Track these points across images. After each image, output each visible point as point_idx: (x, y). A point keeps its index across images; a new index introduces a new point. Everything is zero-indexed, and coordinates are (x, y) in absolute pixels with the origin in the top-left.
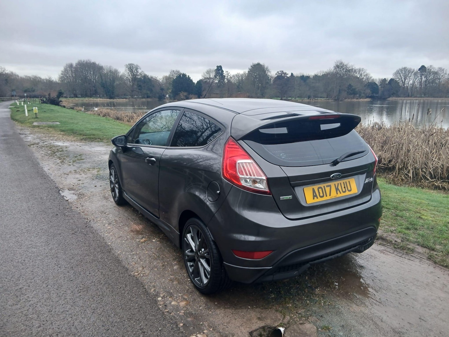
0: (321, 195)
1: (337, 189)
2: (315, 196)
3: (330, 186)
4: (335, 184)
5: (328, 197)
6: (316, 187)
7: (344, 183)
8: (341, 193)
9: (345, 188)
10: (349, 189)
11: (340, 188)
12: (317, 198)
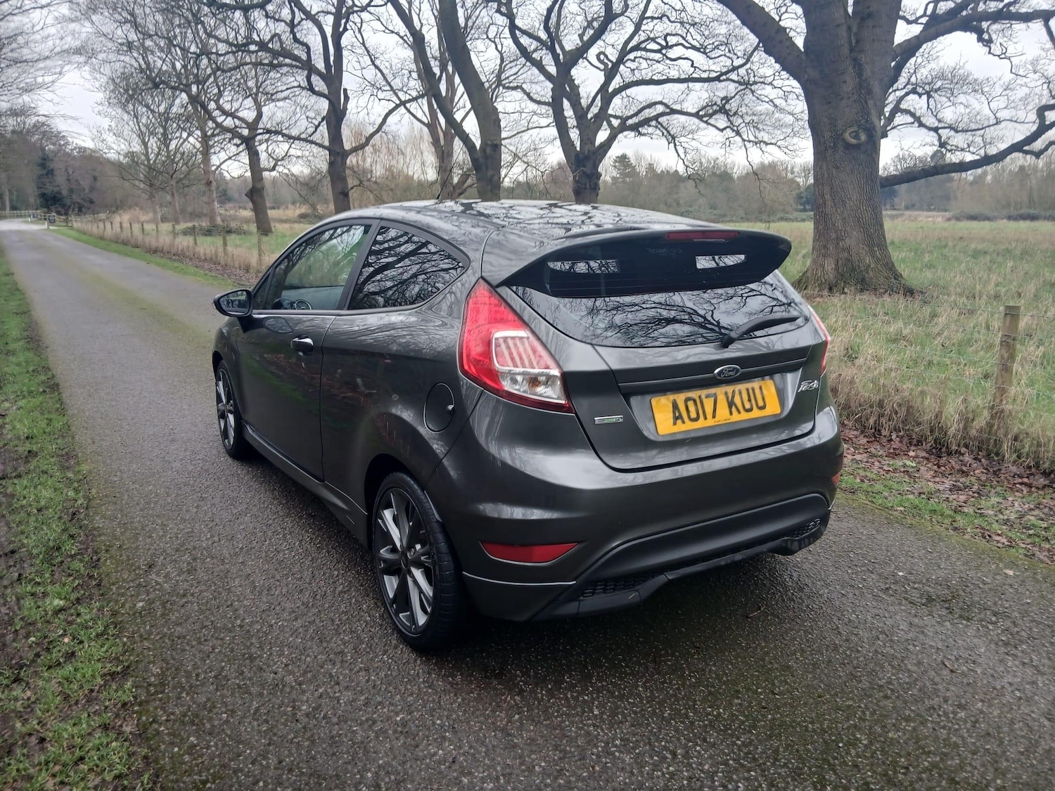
0: (693, 415)
1: (731, 404)
2: (677, 418)
3: (715, 396)
4: (726, 394)
5: (710, 422)
6: (680, 398)
7: (748, 390)
8: (739, 412)
9: (750, 400)
10: (761, 404)
11: (737, 400)
12: (684, 422)
